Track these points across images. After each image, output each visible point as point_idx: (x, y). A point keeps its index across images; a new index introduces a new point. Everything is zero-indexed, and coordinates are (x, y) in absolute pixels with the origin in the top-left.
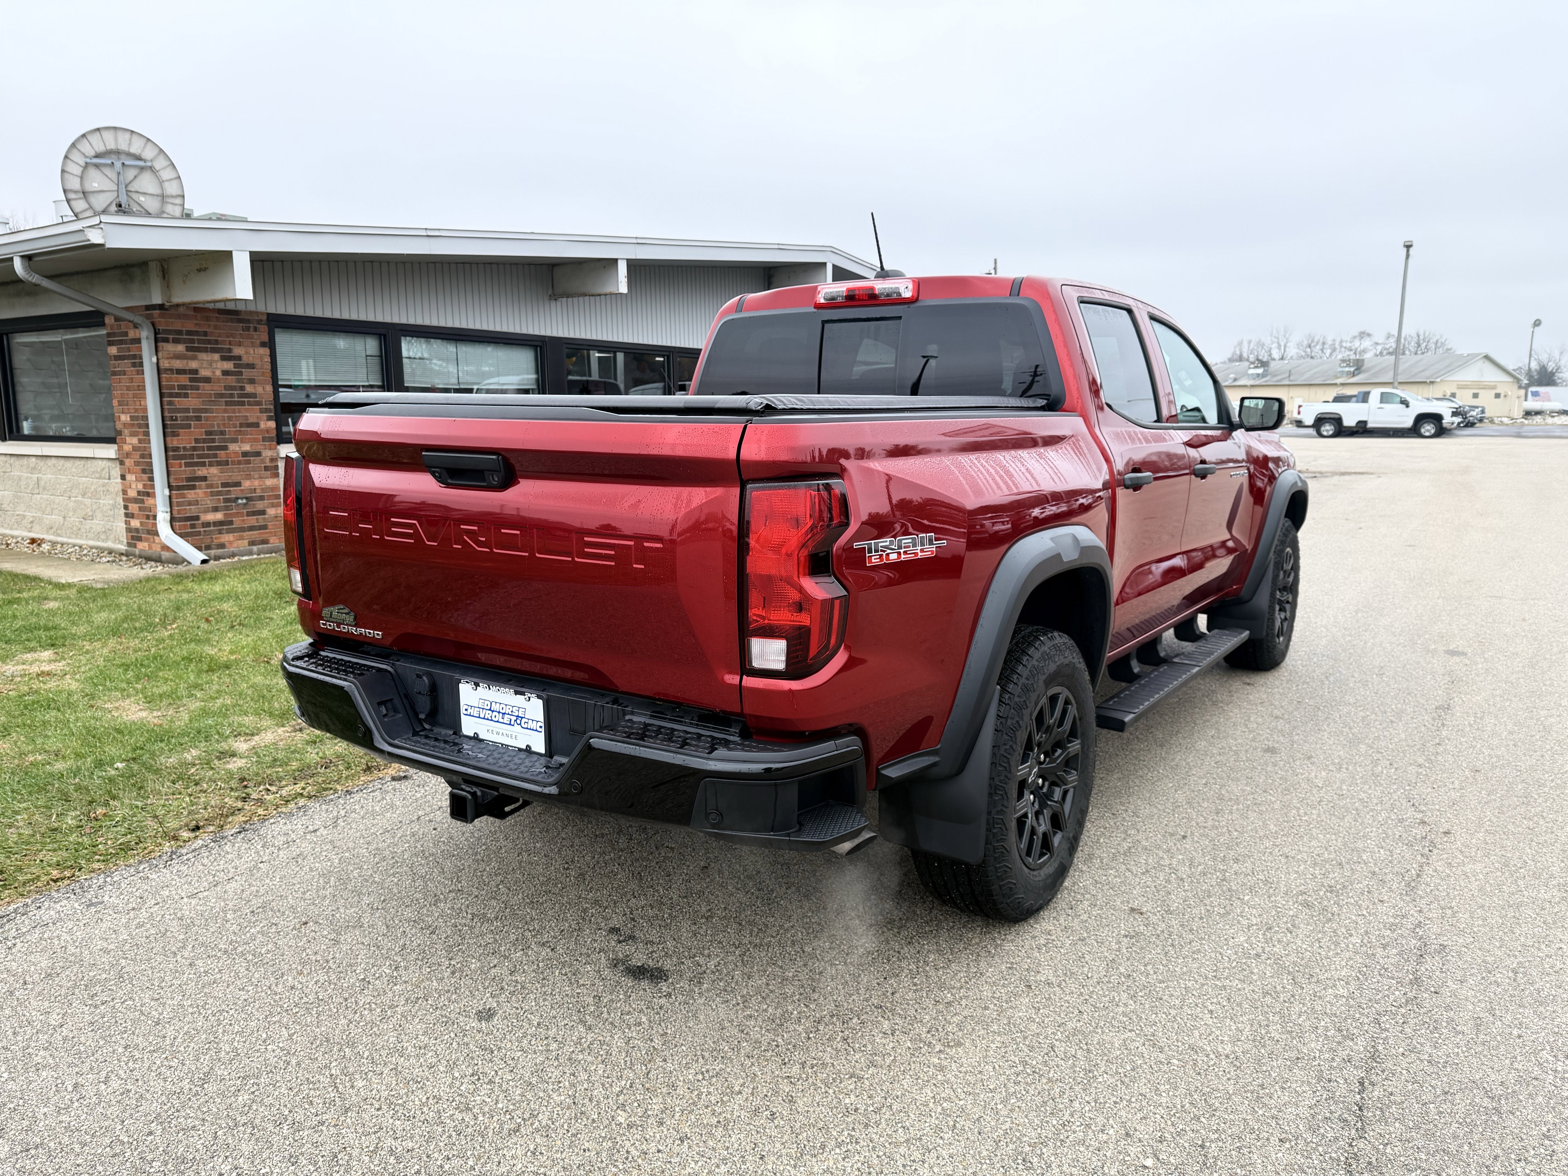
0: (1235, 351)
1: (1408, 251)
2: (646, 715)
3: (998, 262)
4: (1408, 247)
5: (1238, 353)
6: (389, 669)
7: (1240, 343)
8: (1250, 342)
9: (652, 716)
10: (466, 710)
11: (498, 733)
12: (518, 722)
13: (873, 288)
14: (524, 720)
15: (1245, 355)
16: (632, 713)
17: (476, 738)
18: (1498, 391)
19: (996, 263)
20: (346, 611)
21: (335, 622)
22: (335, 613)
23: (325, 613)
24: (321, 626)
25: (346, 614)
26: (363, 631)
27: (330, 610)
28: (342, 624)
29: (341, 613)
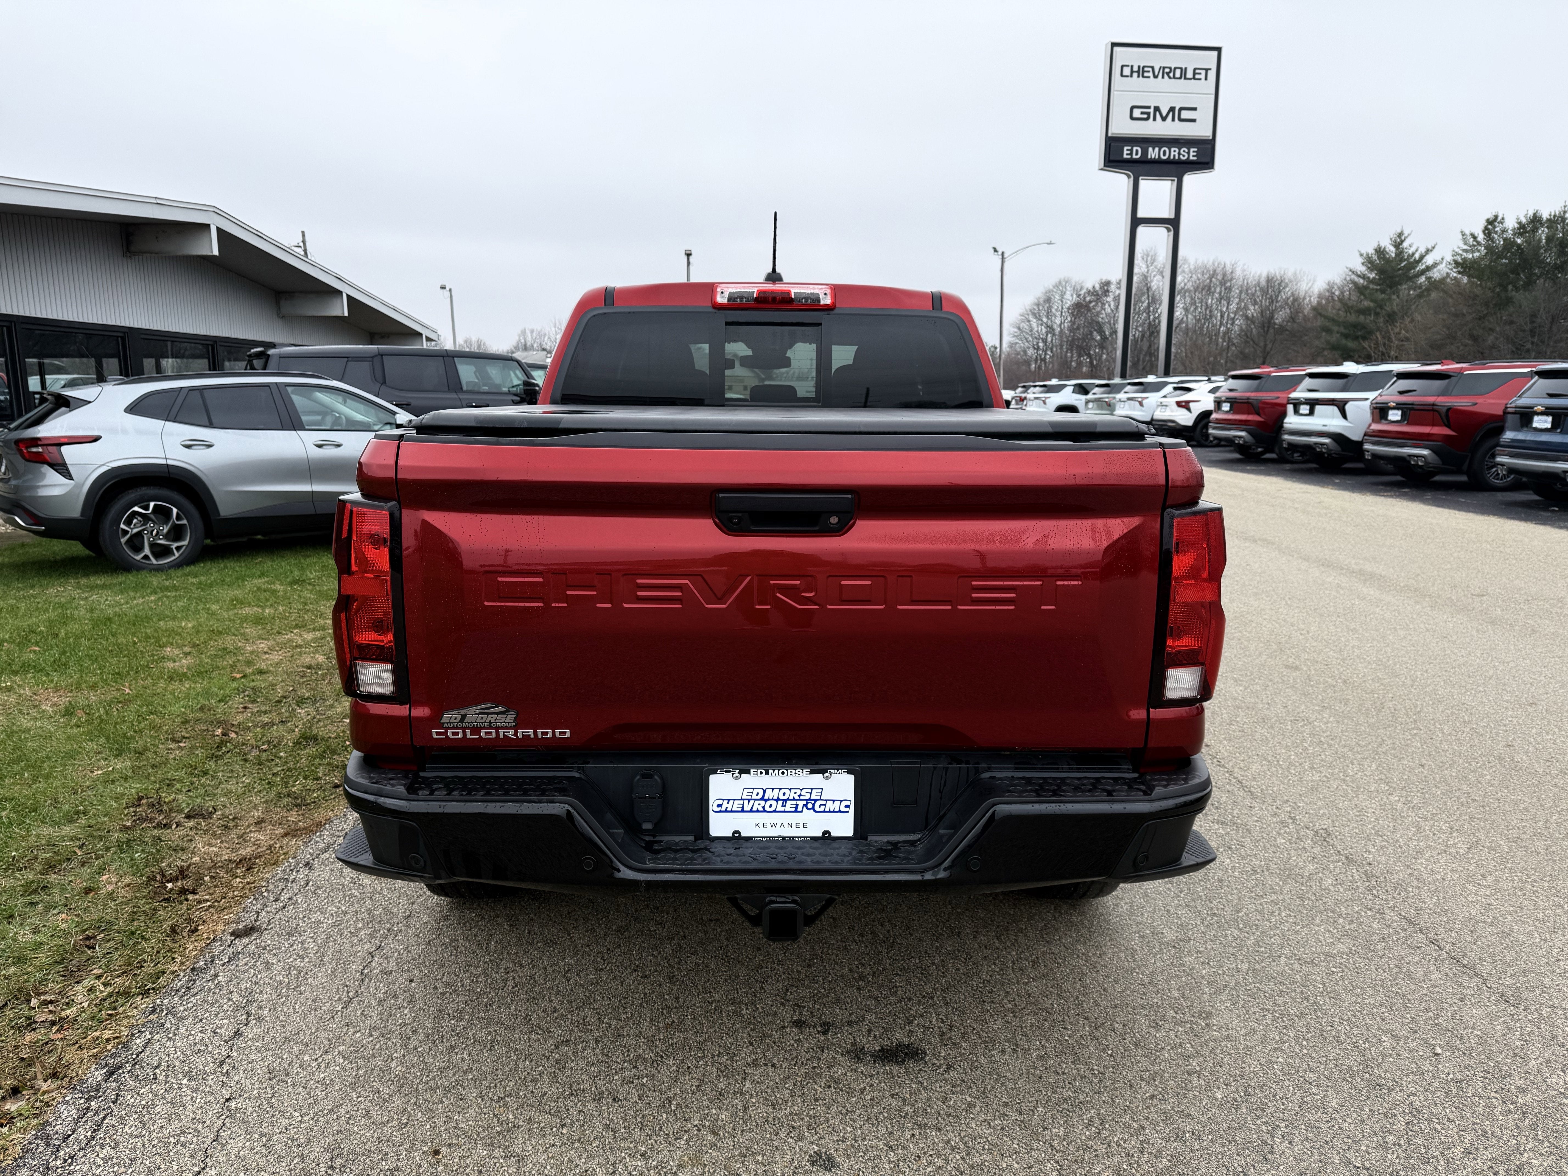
0: (520, 340)
1: (688, 259)
2: (1008, 768)
3: (306, 234)
4: (689, 255)
5: (523, 341)
6: (577, 775)
7: (524, 332)
8: (532, 331)
9: (1016, 768)
10: (719, 806)
11: (774, 825)
12: (810, 806)
14: (818, 803)
15: (529, 344)
16: (989, 769)
17: (736, 838)
18: (745, 384)
19: (303, 235)
20: (500, 709)
21: (468, 728)
22: (473, 714)
23: (448, 717)
24: (435, 736)
25: (498, 713)
26: (531, 732)
27: (463, 712)
28: (484, 728)
29: (488, 714)
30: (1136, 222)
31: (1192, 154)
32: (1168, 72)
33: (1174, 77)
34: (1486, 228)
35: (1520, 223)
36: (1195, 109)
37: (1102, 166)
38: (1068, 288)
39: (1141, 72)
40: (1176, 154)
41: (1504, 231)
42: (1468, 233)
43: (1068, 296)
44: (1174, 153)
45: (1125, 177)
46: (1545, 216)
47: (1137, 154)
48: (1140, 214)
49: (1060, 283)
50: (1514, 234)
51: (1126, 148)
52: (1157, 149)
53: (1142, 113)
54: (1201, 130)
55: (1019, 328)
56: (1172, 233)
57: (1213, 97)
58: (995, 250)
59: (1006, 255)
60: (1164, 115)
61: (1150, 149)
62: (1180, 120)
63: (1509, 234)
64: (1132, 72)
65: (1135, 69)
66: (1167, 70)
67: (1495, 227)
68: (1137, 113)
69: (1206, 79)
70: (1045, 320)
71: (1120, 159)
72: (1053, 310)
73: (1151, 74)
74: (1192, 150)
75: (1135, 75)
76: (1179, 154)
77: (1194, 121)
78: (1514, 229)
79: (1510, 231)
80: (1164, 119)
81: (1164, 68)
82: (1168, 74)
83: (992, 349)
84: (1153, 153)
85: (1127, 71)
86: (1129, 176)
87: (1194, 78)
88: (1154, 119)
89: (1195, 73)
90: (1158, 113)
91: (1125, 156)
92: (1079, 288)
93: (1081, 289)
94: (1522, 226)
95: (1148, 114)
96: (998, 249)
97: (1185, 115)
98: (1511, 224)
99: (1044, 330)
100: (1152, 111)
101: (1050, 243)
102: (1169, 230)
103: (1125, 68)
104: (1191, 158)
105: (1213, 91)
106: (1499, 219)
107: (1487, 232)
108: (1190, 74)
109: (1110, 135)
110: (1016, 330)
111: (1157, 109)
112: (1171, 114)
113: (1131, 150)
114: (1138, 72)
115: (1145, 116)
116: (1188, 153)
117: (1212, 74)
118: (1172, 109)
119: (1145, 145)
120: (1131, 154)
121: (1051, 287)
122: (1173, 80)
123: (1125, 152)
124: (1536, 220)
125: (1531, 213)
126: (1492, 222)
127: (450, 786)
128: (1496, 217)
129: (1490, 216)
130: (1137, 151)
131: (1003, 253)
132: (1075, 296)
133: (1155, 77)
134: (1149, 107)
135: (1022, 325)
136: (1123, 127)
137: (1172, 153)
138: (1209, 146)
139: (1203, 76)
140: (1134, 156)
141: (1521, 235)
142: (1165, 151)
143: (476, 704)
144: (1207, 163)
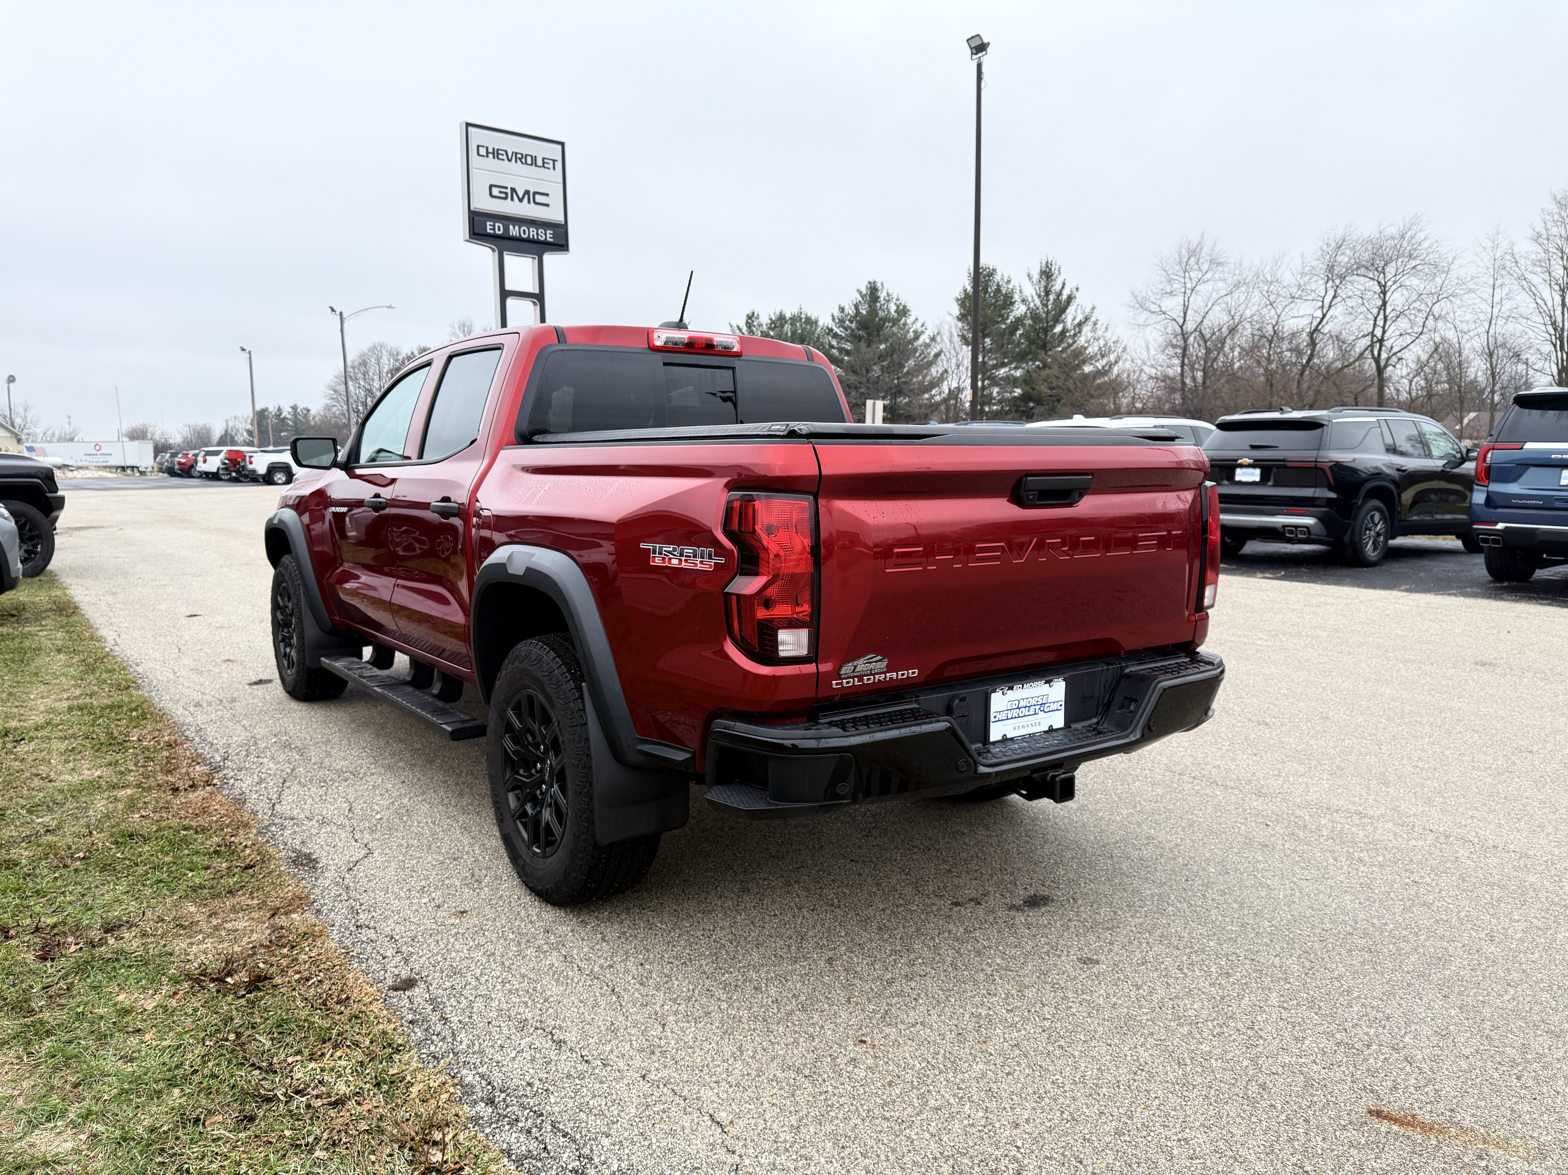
13: (711, 340)
16: (1127, 667)
20: (879, 658)
21: (856, 677)
22: (861, 665)
23: (846, 669)
24: (834, 686)
25: (876, 662)
26: (894, 675)
27: (855, 663)
28: (866, 675)
29: (870, 663)
30: (505, 294)
31: (548, 236)
32: (521, 158)
33: (526, 163)
34: (747, 322)
35: (771, 319)
36: (547, 195)
37: (467, 237)
38: (384, 352)
39: (496, 153)
40: (535, 233)
41: (760, 325)
42: (735, 325)
43: (384, 360)
44: (533, 233)
45: (490, 250)
46: (788, 315)
47: (499, 230)
48: (508, 287)
49: (375, 347)
50: (770, 328)
51: (488, 223)
52: (517, 228)
53: (500, 192)
54: (554, 215)
55: (335, 391)
56: (538, 307)
57: (561, 186)
58: (333, 310)
59: (344, 316)
60: (521, 196)
61: (511, 227)
62: (535, 203)
63: (765, 328)
64: (488, 152)
65: (490, 150)
66: (519, 156)
67: (753, 321)
68: (496, 192)
69: (554, 169)
70: (362, 383)
71: (484, 232)
72: (371, 374)
73: (505, 157)
74: (548, 232)
75: (491, 156)
76: (537, 234)
77: (548, 205)
78: (766, 324)
79: (764, 326)
80: (521, 200)
81: (516, 154)
82: (520, 159)
83: (305, 412)
84: (514, 231)
85: (483, 151)
86: (493, 250)
87: (544, 166)
88: (512, 199)
89: (544, 163)
90: (514, 195)
91: (488, 231)
92: (395, 354)
93: (398, 354)
94: (772, 322)
95: (506, 194)
96: (335, 308)
97: (539, 199)
98: (764, 320)
99: (363, 393)
100: (509, 191)
101: (390, 307)
102: (534, 303)
103: (480, 148)
104: (549, 239)
105: (561, 181)
106: (756, 315)
107: (749, 325)
108: (540, 163)
109: (472, 209)
110: (332, 392)
111: (513, 190)
112: (526, 196)
113: (494, 226)
114: (493, 153)
115: (504, 196)
116: (546, 234)
117: (559, 165)
118: (527, 192)
119: (506, 223)
120: (494, 229)
121: (366, 351)
122: (525, 166)
123: (488, 227)
124: (781, 318)
125: (778, 313)
126: (751, 317)
127: (867, 721)
128: (753, 313)
129: (750, 312)
130: (499, 227)
131: (341, 314)
132: (392, 361)
133: (510, 160)
134: (506, 188)
135: (338, 388)
136: (484, 203)
137: (531, 233)
138: (563, 230)
139: (551, 166)
140: (497, 232)
141: (773, 329)
142: (524, 231)
143: (863, 656)
144: (562, 246)
